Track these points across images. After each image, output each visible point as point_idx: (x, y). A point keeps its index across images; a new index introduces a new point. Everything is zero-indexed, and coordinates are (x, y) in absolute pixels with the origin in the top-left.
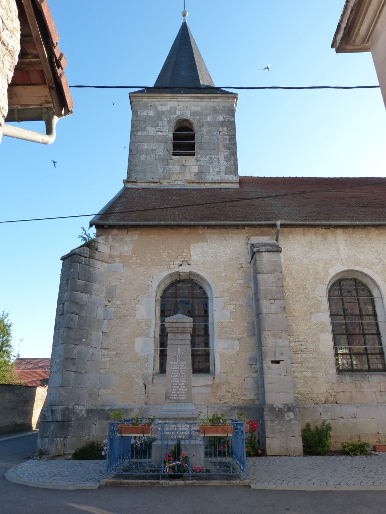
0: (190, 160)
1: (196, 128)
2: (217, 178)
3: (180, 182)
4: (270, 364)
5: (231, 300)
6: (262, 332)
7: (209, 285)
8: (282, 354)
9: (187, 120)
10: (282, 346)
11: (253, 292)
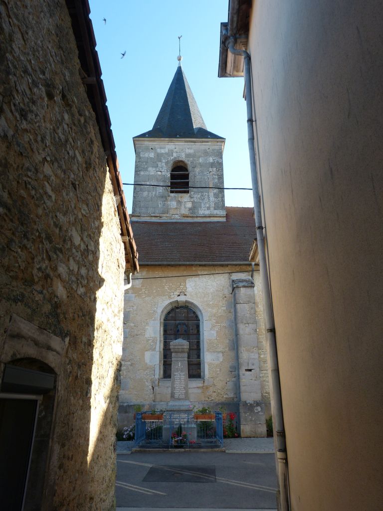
0: (185, 197)
1: (190, 168)
2: (207, 212)
3: (176, 216)
4: (244, 372)
5: (217, 322)
6: (239, 348)
7: (200, 311)
8: (253, 364)
9: (182, 161)
10: (253, 359)
11: (233, 317)
